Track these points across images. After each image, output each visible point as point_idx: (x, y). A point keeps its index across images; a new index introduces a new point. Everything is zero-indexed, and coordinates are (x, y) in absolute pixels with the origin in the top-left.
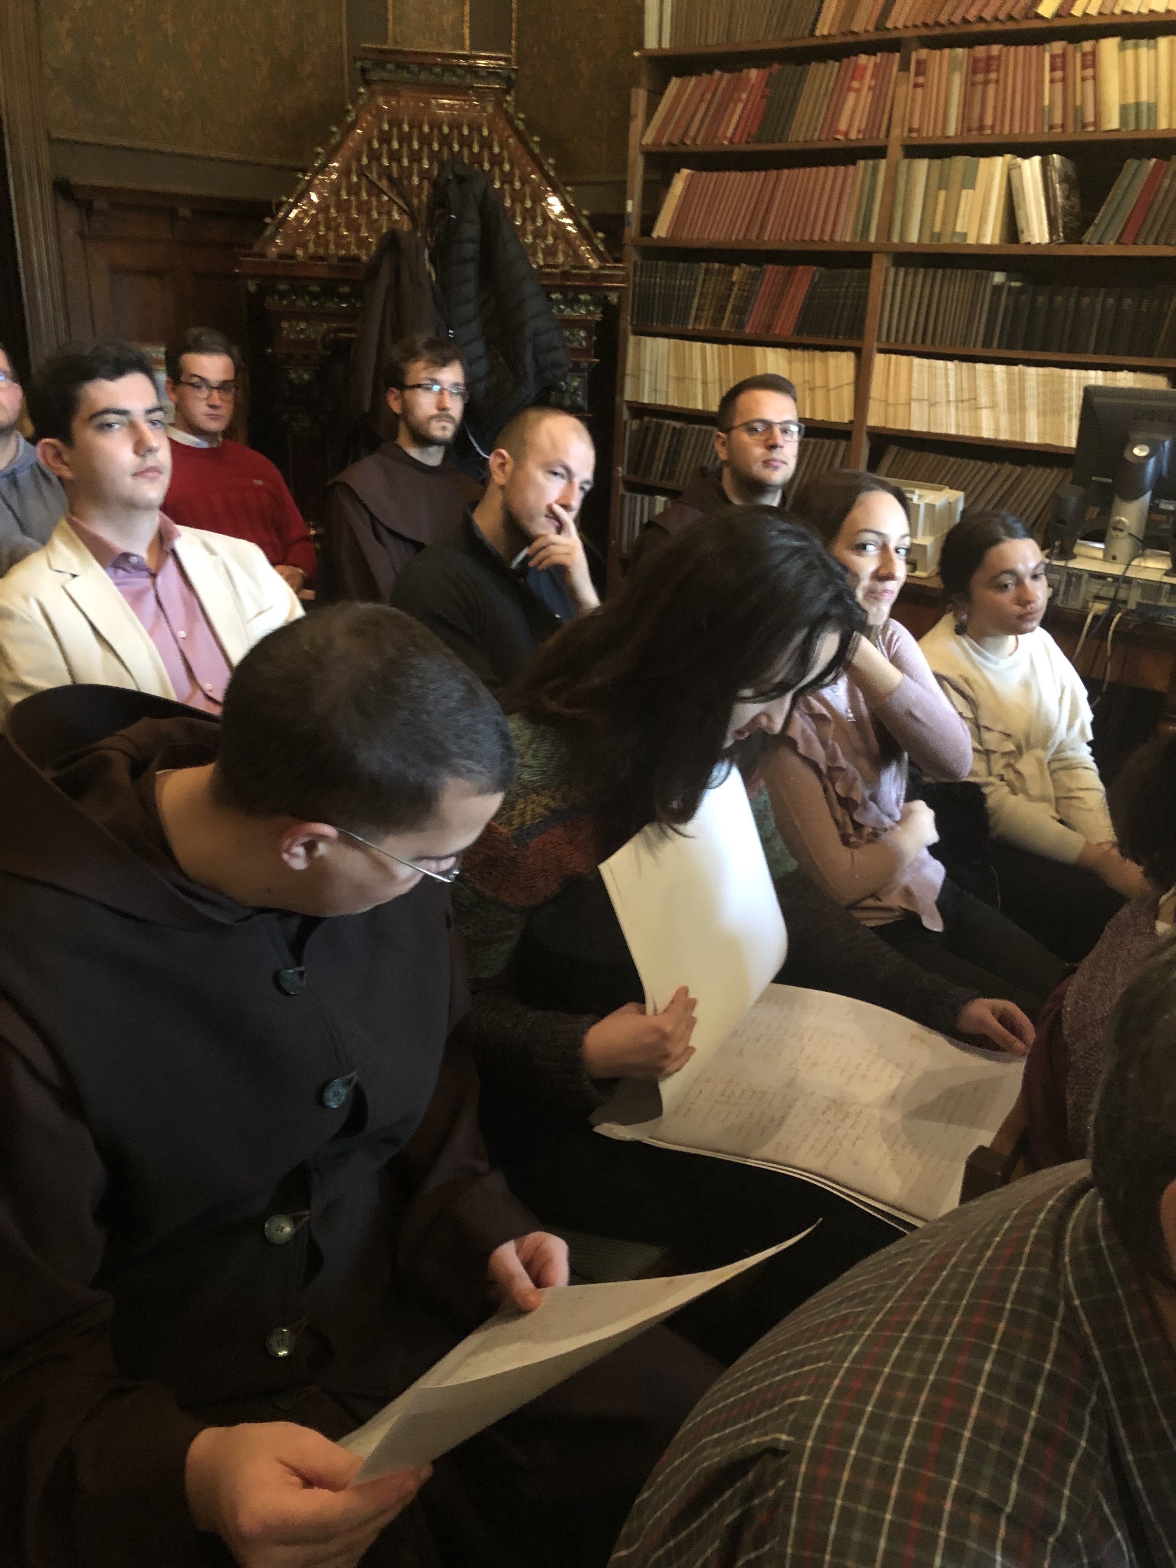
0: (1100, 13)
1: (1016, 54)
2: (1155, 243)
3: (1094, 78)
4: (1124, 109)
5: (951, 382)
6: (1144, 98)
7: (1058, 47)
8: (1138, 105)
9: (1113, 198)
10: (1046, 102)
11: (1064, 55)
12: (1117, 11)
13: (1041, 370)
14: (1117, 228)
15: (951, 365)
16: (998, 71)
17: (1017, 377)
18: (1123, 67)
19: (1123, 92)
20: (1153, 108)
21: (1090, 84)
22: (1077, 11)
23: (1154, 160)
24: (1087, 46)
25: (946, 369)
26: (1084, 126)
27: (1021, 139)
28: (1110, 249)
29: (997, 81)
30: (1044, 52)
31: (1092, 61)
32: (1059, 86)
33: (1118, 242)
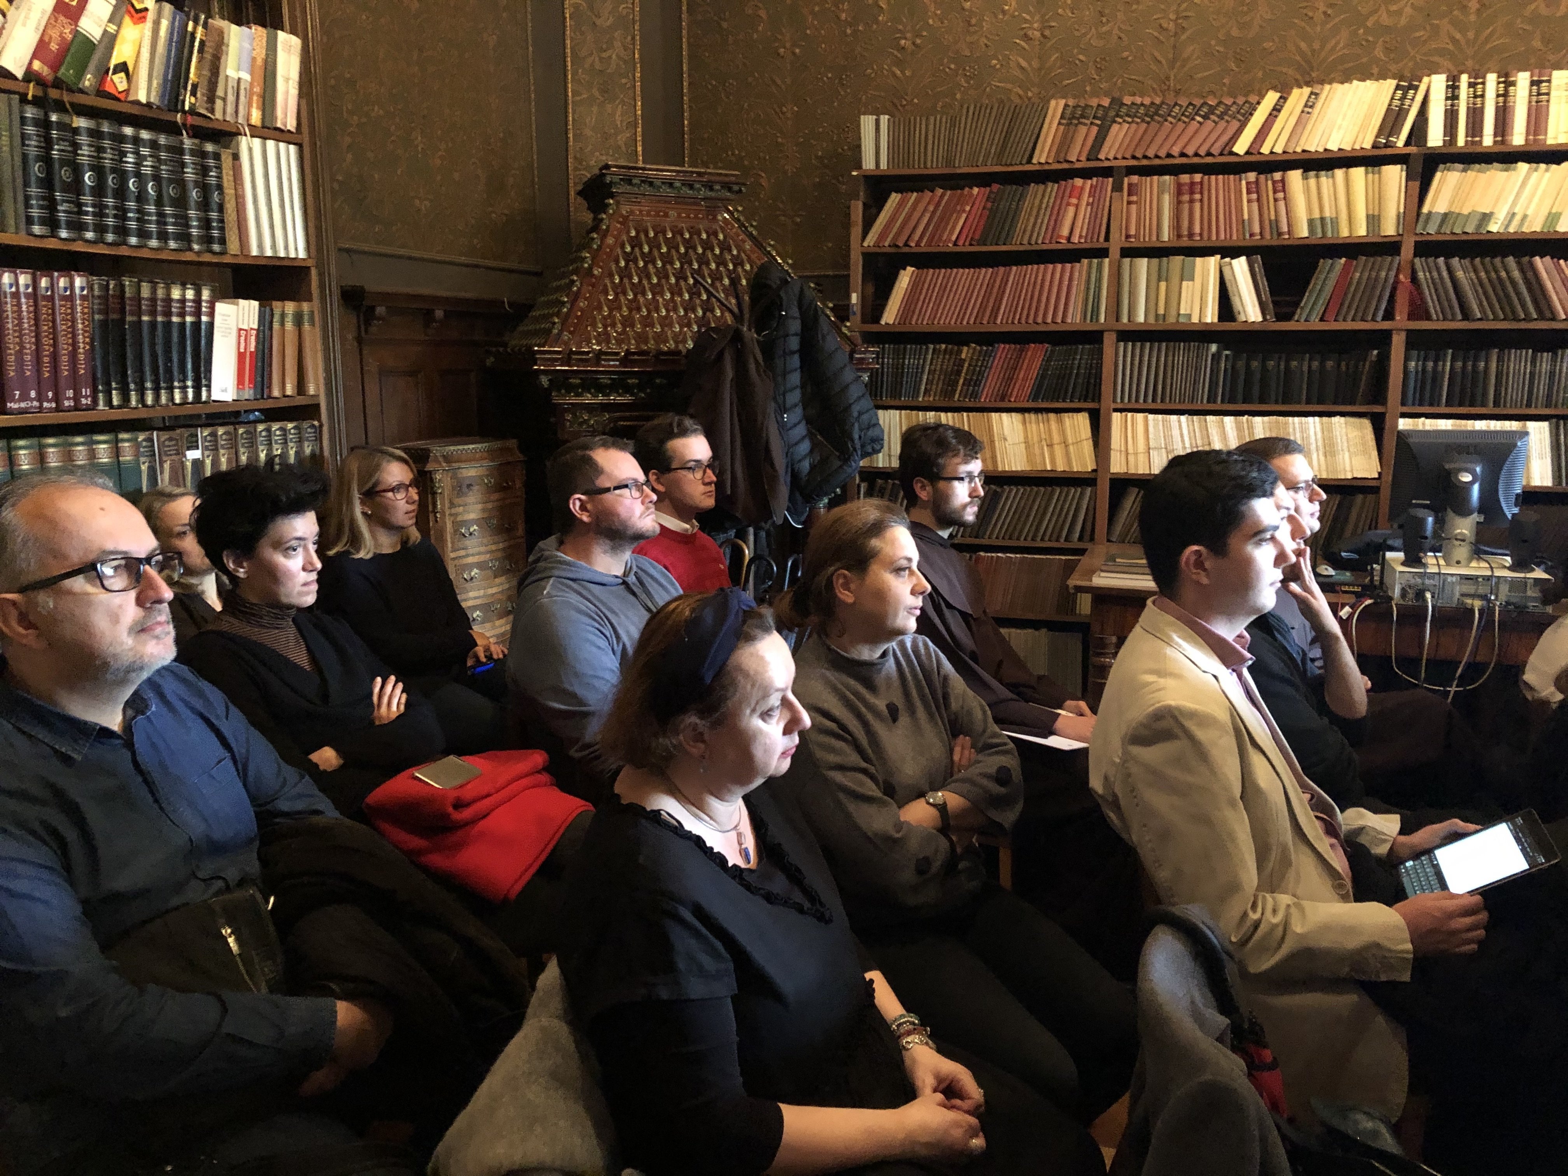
0: (1284, 152)
1: (1217, 181)
2: (1353, 320)
3: (1285, 198)
4: (1311, 222)
5: (1185, 432)
6: (1327, 214)
7: (1252, 176)
8: (1322, 219)
9: (1314, 287)
10: (1246, 217)
11: (1257, 182)
12: (1299, 150)
13: (1266, 419)
14: (1320, 308)
15: (1183, 418)
16: (1201, 193)
17: (1245, 425)
18: (1307, 190)
19: (1309, 209)
20: (1335, 222)
21: (1282, 204)
22: (1265, 150)
23: (1344, 260)
24: (1277, 176)
25: (1179, 421)
26: (1280, 234)
27: (1226, 244)
28: (1316, 325)
29: (1201, 201)
30: (1240, 180)
31: (1282, 186)
32: (1255, 205)
33: (1322, 320)
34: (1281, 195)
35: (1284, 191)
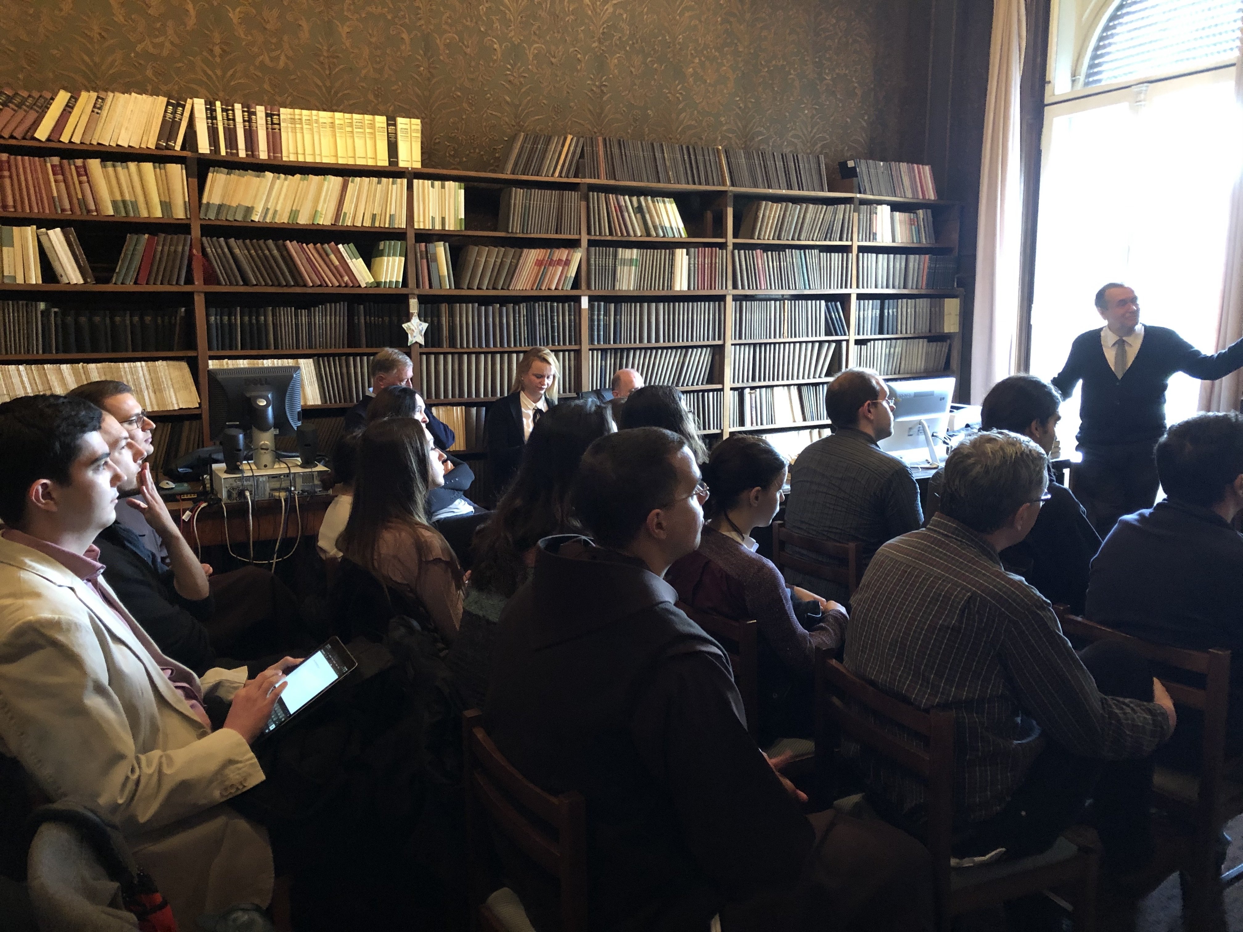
0: (81, 143)
1: (23, 162)
2: (162, 284)
3: (88, 182)
4: (114, 203)
5: (25, 379)
6: (127, 197)
7: (56, 160)
8: (124, 202)
9: (124, 257)
10: (55, 194)
11: (61, 166)
12: (95, 143)
13: (99, 365)
14: (132, 274)
15: (21, 367)
16: (9, 170)
17: (82, 371)
18: (107, 177)
19: (111, 192)
20: (135, 204)
21: (86, 185)
22: (65, 138)
23: (146, 236)
24: (79, 162)
25: (18, 370)
26: (89, 211)
27: (40, 217)
28: (130, 287)
29: (11, 177)
30: (45, 162)
31: (84, 171)
32: (62, 185)
33: (136, 283)
34: (84, 178)
35: (87, 175)
